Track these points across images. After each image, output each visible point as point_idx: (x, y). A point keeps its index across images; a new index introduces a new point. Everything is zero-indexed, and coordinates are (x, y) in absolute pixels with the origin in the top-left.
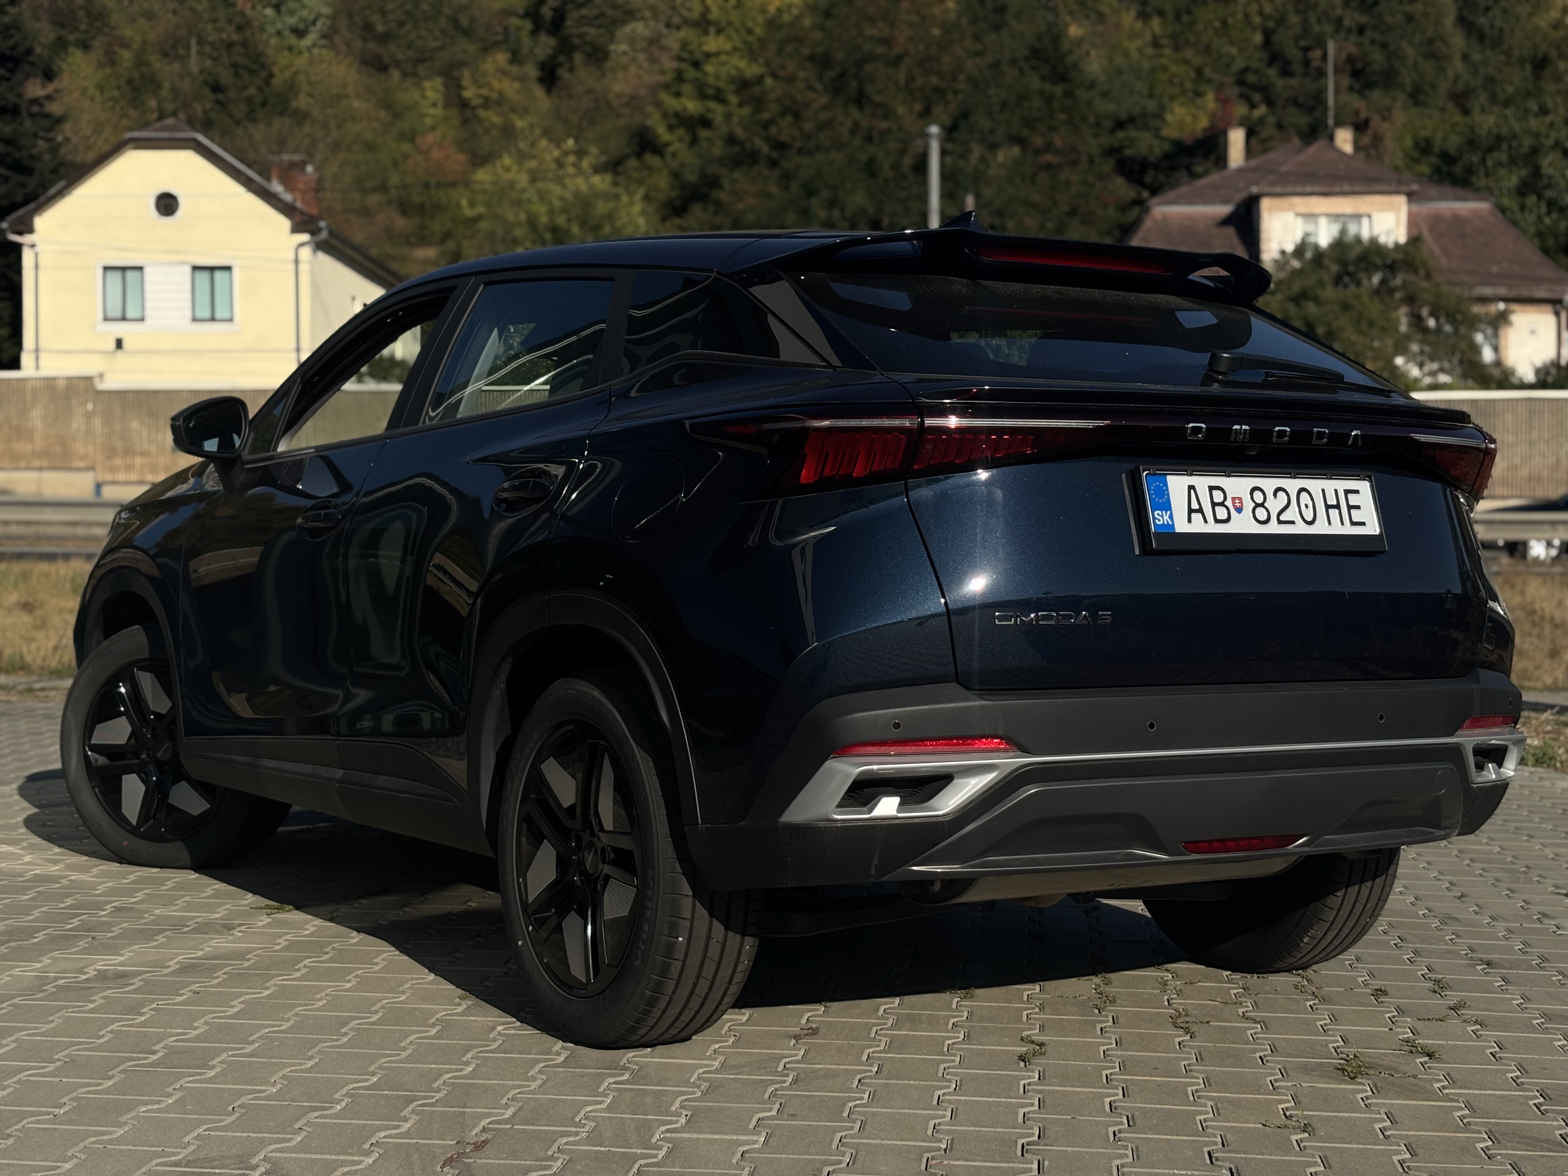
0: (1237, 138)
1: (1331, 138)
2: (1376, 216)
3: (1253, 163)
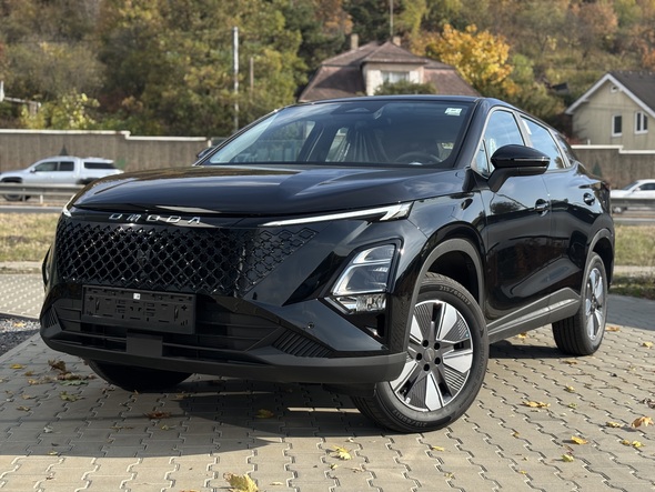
0: (355, 39)
1: (391, 40)
2: (411, 73)
3: (362, 48)
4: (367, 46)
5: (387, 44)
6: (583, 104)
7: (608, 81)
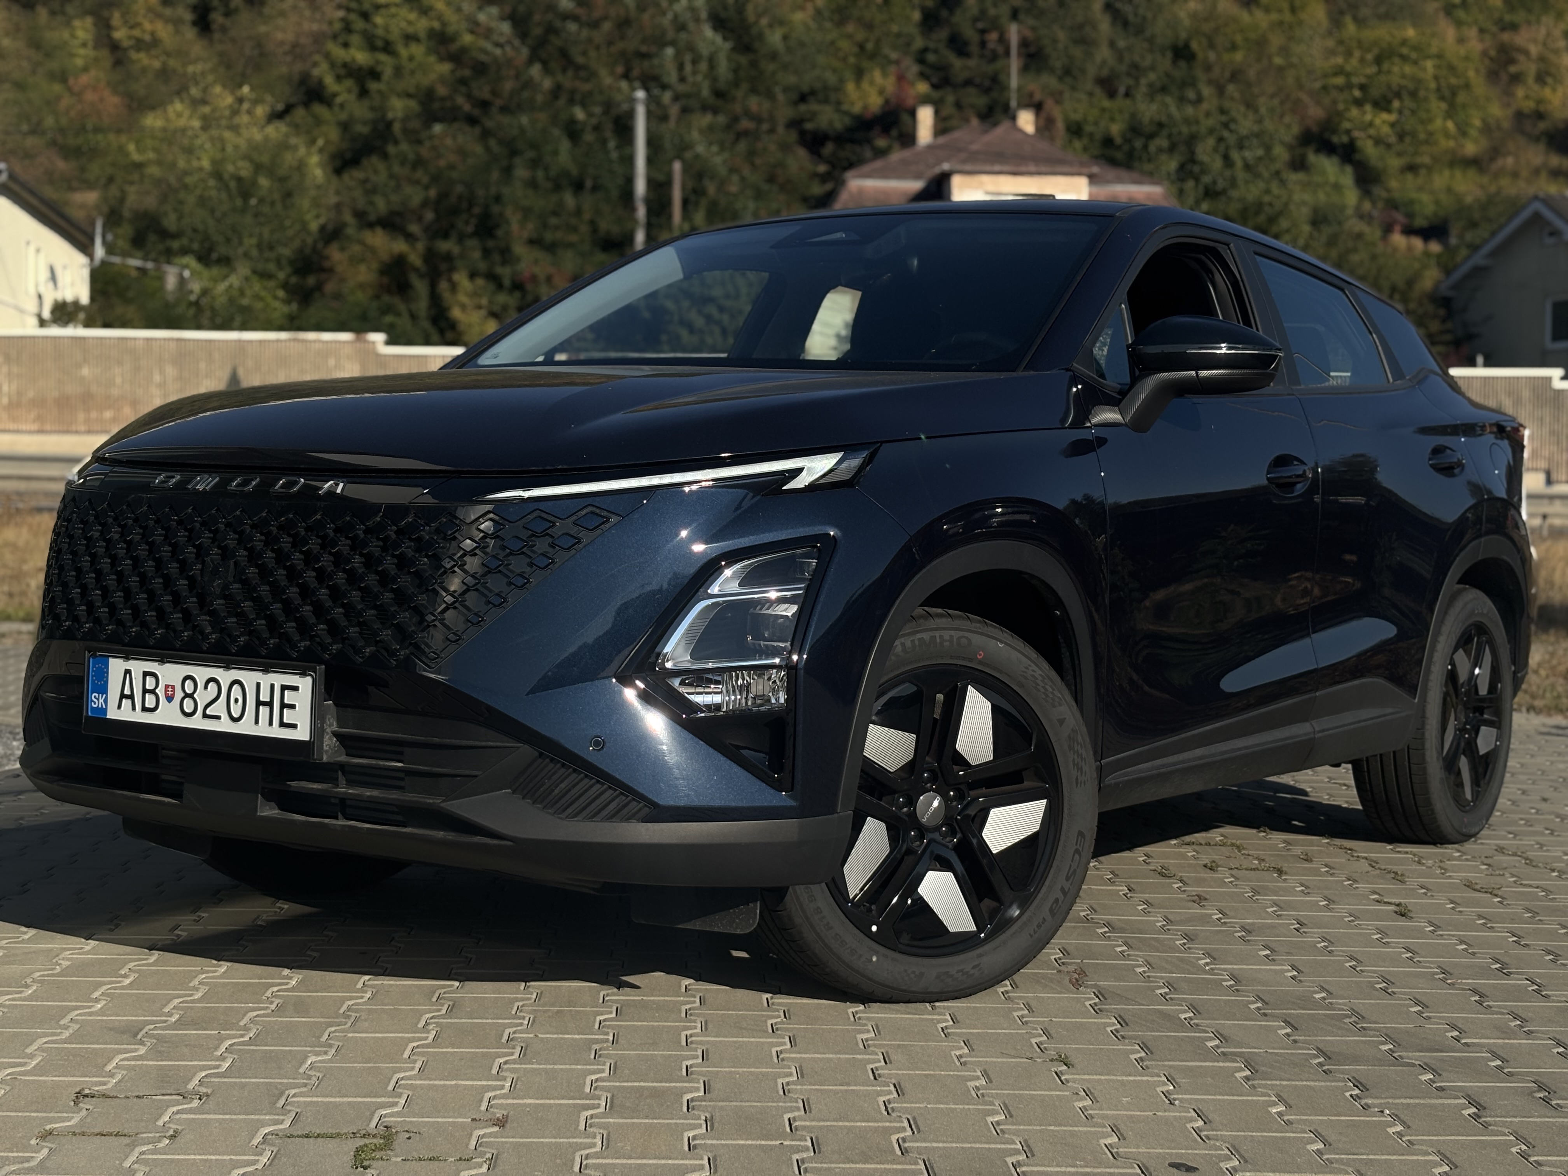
0: (925, 117)
1: (1014, 118)
3: (942, 140)
4: (956, 135)
5: (1001, 130)
6: (1478, 271)
7: (1537, 217)
